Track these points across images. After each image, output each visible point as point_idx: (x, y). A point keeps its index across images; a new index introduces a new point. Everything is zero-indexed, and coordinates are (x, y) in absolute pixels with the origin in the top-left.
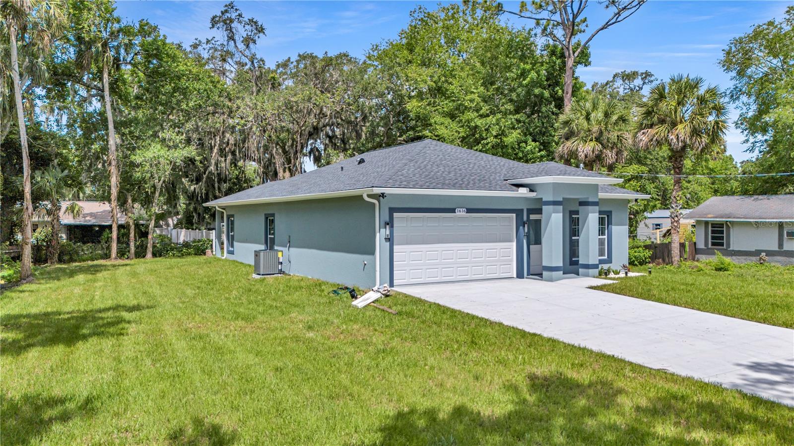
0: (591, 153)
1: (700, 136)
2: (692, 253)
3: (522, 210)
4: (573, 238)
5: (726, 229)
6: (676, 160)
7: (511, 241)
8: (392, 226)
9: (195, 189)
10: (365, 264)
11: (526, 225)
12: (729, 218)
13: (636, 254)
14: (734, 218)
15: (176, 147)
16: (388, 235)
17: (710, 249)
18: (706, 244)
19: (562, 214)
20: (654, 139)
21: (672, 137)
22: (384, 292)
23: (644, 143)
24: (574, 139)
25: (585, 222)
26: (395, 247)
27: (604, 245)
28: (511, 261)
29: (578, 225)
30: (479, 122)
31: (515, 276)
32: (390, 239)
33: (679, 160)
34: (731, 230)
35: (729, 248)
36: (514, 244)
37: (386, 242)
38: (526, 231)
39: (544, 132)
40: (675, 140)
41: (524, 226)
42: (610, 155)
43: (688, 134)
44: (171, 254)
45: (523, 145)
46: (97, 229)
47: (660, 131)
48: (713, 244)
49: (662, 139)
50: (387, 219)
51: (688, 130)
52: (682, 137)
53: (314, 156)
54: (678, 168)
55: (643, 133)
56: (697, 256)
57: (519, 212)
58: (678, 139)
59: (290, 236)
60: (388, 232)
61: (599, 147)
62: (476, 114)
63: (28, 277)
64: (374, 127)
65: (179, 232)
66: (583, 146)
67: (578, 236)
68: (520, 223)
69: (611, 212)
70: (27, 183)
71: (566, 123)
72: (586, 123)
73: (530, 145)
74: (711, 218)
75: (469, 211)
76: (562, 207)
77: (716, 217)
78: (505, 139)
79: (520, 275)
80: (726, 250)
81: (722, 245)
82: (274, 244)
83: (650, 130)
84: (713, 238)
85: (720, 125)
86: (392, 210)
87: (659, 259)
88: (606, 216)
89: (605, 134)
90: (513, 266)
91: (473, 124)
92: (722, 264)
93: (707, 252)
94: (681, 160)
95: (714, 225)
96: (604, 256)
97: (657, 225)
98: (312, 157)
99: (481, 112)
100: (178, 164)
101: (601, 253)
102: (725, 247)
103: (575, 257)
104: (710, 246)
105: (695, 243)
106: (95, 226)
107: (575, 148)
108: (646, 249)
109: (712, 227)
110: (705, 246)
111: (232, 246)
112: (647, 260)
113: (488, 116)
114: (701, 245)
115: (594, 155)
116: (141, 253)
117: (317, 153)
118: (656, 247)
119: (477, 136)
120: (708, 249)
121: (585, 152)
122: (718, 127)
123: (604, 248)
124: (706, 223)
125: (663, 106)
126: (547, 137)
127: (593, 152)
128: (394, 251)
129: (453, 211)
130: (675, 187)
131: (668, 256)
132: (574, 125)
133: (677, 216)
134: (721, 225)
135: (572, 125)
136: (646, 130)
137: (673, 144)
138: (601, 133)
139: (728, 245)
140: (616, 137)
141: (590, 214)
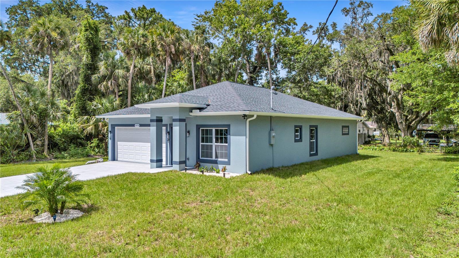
32: (111, 139)
50: (110, 130)
75: (141, 125)
129: (133, 125)
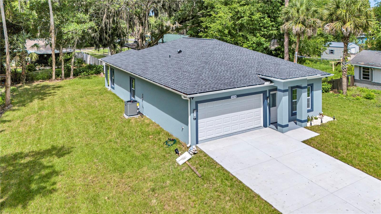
0: (299, 31)
1: (359, 28)
2: (352, 82)
3: (266, 91)
4: (293, 101)
5: (371, 71)
6: (345, 40)
7: (260, 107)
8: (197, 111)
9: (94, 35)
10: (183, 129)
11: (268, 99)
12: (372, 66)
13: (323, 87)
14: (375, 66)
15: (84, 22)
16: (195, 117)
17: (362, 80)
18: (360, 77)
19: (288, 96)
20: (334, 30)
21: (344, 29)
22: (193, 152)
23: (328, 30)
24: (291, 22)
25: (300, 97)
26: (199, 121)
27: (309, 102)
28: (261, 117)
29: (296, 93)
30: (240, 9)
31: (262, 125)
32: (196, 119)
33: (346, 39)
34: (373, 72)
35: (372, 81)
36: (262, 108)
37: (194, 120)
38: (268, 102)
39: (274, 12)
40: (345, 31)
41: (267, 99)
42: (309, 31)
43: (353, 28)
44: (83, 74)
45: (262, 19)
46: (46, 56)
47: (337, 25)
48: (364, 78)
49: (338, 30)
50: (195, 108)
51: (352, 26)
52: (349, 30)
53: (155, 13)
54: (346, 43)
55: (328, 25)
56: (355, 83)
57: (264, 93)
58: (347, 30)
59: (143, 94)
60: (195, 115)
61: (303, 28)
62: (238, 4)
63: (9, 105)
64: (186, 8)
65: (87, 56)
66: (295, 27)
67: (296, 99)
68: (265, 98)
69: (313, 84)
70: (8, 56)
71: (286, 13)
72: (297, 14)
73: (266, 19)
74: (363, 65)
75: (238, 96)
76: (288, 92)
77: (366, 65)
78: (253, 17)
79: (265, 126)
80: (371, 82)
81: (369, 79)
82: (135, 94)
83: (331, 24)
84: (364, 75)
85: (369, 23)
86: (197, 103)
87: (335, 89)
88: (310, 87)
89: (307, 20)
90: (261, 121)
91: (236, 10)
92: (370, 95)
93: (360, 81)
94: (348, 39)
95: (364, 68)
96: (309, 107)
97: (331, 51)
98: (154, 13)
99: (241, 3)
100: (85, 32)
101: (308, 107)
102: (370, 80)
103: (294, 111)
104: (362, 79)
105: (354, 77)
106: (45, 54)
107: (291, 28)
108: (329, 83)
109: (363, 69)
110: (359, 78)
111: (114, 85)
112: (329, 90)
113: (245, 5)
114: (357, 78)
115: (301, 31)
116: (67, 76)
117: (156, 12)
118: (333, 82)
119: (239, 15)
120: (361, 80)
121: (296, 30)
122: (368, 24)
123: (309, 103)
124: (360, 67)
125: (339, 12)
126: (276, 14)
127: (300, 30)
128: (199, 122)
129: (229, 97)
130: (345, 53)
131: (340, 86)
132: (290, 14)
133: (345, 69)
134: (368, 69)
135: (289, 15)
136: (329, 24)
137: (344, 33)
138: (305, 20)
139: (372, 79)
140: (313, 22)
141: (303, 94)
